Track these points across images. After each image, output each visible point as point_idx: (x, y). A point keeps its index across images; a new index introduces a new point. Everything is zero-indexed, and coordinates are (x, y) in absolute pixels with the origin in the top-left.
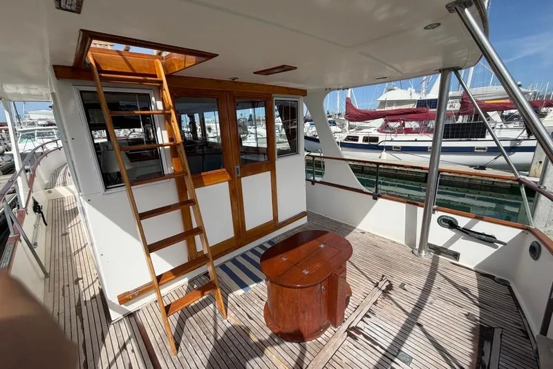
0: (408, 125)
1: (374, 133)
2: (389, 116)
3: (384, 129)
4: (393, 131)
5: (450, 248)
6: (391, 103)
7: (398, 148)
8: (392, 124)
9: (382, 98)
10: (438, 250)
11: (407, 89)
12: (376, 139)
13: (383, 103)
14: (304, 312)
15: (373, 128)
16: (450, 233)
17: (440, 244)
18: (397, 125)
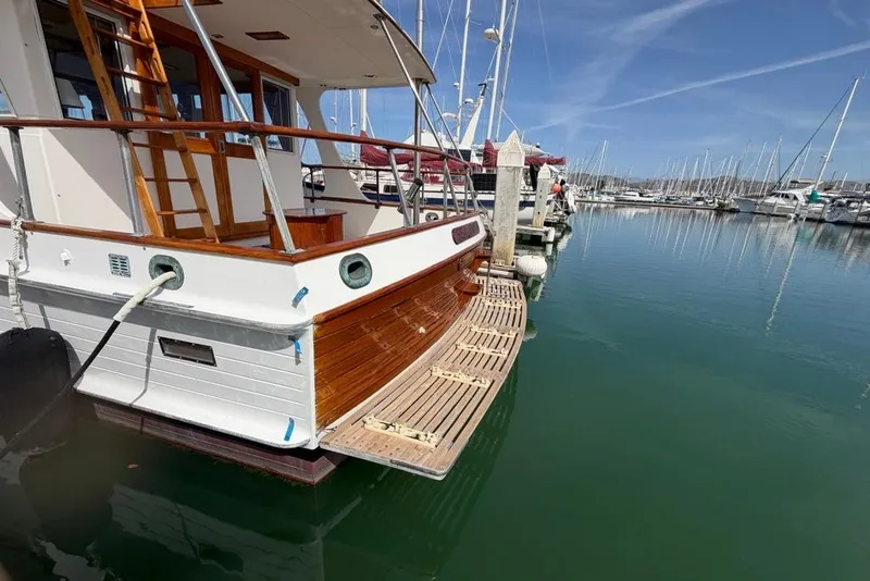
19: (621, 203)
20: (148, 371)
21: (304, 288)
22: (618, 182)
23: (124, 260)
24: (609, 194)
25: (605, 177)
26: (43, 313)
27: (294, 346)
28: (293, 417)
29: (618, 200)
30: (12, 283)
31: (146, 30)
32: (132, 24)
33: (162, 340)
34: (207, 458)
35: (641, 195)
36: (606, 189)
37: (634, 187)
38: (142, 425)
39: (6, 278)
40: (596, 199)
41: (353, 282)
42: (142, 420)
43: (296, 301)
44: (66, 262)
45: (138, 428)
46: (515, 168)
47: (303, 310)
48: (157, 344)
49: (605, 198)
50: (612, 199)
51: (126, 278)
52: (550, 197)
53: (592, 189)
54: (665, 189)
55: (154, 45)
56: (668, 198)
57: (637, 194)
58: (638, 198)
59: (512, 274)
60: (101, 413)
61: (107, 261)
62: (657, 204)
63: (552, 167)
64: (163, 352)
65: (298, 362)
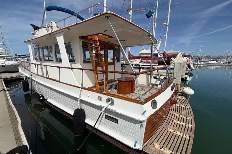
0: (148, 61)
1: (138, 63)
2: (143, 58)
3: (141, 62)
4: (144, 63)
5: (156, 84)
6: (143, 54)
7: (146, 68)
8: (143, 61)
9: (140, 52)
10: (154, 85)
11: (148, 50)
12: (139, 65)
13: (141, 54)
14: (127, 88)
15: (137, 62)
16: (156, 80)
17: (154, 83)
18: (145, 61)
19: (209, 65)
20: (101, 121)
21: (145, 111)
22: (207, 57)
23: (101, 98)
24: (204, 62)
25: (202, 56)
26: (81, 105)
27: (140, 124)
28: (137, 141)
29: (207, 64)
30: (79, 100)
31: (98, 44)
32: (95, 43)
33: (106, 115)
34: (111, 144)
35: (217, 62)
36: (202, 60)
37: (214, 59)
38: (96, 132)
39: (78, 98)
40: (199, 63)
41: (154, 108)
42: (97, 131)
43: (143, 114)
44: (88, 96)
45: (95, 133)
46: (181, 63)
47: (145, 116)
48: (104, 116)
49: (202, 63)
50: (205, 63)
51: (101, 101)
52: (186, 66)
53: (197, 61)
54: (227, 59)
55: (99, 47)
56: (229, 62)
57: (216, 61)
58: (216, 63)
59: (181, 94)
60: (87, 127)
61: (97, 97)
62: (225, 64)
63: (186, 57)
64: (105, 118)
65: (141, 128)
